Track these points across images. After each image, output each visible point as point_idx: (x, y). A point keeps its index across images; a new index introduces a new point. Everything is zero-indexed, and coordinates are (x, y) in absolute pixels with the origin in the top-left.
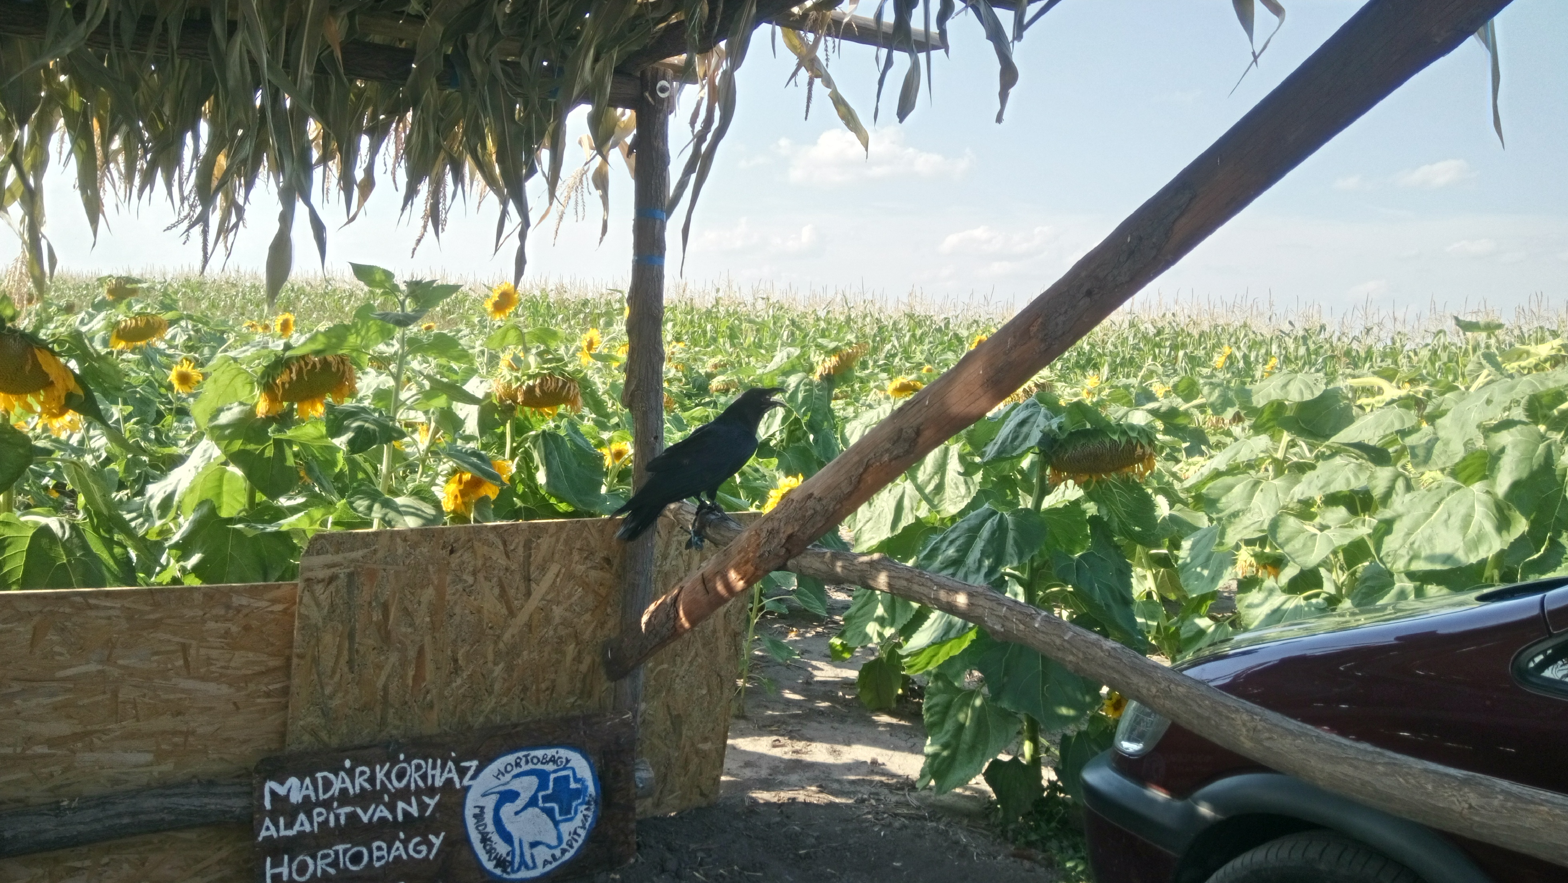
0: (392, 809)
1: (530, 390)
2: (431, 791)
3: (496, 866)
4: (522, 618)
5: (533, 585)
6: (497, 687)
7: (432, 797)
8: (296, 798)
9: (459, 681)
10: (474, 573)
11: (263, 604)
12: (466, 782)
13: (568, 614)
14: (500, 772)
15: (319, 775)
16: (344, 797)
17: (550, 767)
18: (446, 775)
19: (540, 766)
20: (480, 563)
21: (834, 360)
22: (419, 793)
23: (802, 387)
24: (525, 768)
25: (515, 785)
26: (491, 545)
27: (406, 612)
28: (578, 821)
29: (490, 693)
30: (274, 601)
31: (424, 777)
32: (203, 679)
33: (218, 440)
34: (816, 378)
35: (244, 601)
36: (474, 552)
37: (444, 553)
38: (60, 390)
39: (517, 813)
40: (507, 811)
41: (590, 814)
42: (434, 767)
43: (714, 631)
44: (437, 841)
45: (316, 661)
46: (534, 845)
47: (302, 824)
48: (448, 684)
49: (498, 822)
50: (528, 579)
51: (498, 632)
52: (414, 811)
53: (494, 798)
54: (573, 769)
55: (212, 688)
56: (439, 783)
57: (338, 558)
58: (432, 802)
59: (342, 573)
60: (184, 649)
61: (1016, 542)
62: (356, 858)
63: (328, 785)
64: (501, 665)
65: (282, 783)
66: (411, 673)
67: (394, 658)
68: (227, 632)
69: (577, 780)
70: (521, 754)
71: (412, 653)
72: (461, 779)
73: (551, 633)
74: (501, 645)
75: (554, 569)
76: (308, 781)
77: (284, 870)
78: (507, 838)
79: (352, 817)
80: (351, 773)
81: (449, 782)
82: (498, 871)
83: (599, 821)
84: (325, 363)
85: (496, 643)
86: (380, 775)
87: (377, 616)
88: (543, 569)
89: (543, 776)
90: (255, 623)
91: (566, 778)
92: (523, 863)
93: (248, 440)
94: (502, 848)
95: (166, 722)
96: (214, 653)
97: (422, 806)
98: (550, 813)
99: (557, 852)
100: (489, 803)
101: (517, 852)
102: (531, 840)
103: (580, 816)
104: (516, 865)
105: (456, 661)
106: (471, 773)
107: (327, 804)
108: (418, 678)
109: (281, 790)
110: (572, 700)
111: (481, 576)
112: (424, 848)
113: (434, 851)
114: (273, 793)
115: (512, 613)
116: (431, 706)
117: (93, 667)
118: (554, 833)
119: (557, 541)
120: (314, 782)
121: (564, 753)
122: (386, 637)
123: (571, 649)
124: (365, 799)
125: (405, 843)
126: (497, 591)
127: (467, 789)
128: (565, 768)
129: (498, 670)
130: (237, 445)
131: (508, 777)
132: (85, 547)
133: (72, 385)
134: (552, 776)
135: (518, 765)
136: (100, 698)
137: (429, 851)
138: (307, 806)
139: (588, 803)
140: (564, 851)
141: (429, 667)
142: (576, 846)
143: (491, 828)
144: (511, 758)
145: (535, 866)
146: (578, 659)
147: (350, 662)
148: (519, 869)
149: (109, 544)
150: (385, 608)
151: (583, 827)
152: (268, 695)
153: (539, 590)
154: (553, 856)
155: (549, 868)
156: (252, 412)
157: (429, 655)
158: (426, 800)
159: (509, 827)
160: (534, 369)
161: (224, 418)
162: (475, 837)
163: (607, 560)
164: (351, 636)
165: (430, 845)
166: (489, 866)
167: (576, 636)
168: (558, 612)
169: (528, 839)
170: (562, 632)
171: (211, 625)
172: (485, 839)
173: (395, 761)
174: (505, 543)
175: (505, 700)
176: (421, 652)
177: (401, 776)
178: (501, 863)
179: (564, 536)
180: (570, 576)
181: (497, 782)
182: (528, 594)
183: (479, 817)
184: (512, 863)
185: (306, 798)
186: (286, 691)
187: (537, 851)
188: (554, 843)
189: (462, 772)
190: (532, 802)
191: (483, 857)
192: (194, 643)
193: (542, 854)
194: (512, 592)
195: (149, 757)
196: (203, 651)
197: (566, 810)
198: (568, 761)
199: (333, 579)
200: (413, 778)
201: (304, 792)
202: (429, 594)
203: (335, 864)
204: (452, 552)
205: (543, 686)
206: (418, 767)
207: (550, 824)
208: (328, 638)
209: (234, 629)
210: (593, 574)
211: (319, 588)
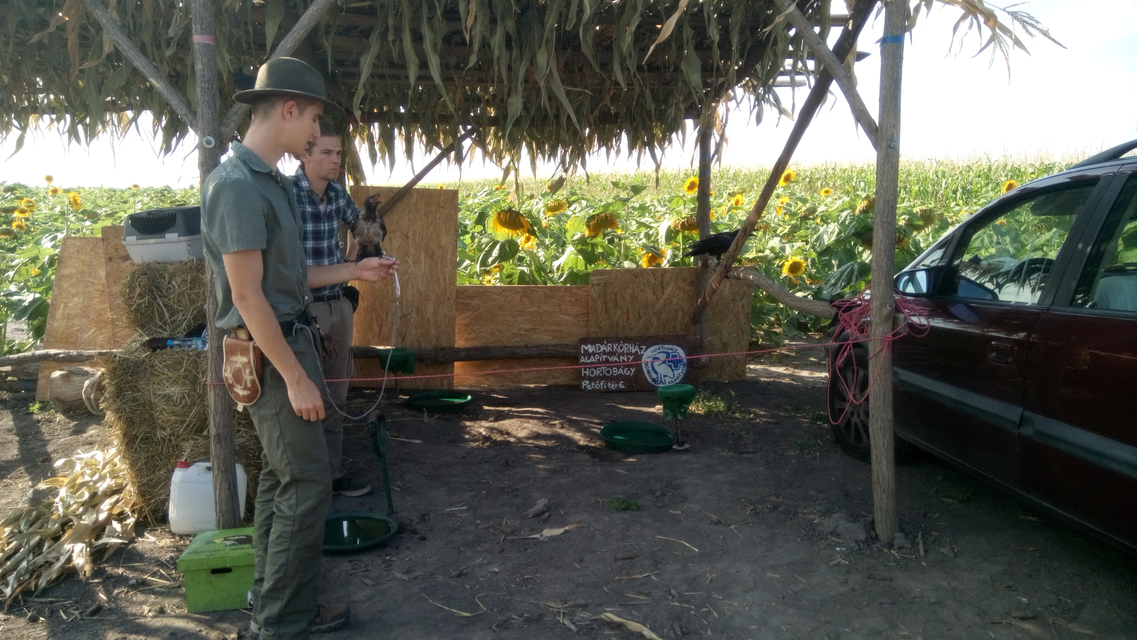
0: (619, 358)
2: (631, 354)
3: (652, 381)
4: (662, 301)
6: (654, 325)
7: (631, 356)
8: (590, 351)
9: (641, 322)
10: (644, 285)
11: (581, 292)
12: (642, 353)
13: (678, 301)
14: (653, 351)
15: (597, 345)
16: (604, 353)
17: (670, 351)
18: (635, 350)
19: (667, 351)
20: (646, 281)
22: (627, 354)
24: (662, 350)
25: (659, 356)
26: (649, 275)
27: (622, 296)
28: (680, 371)
29: (652, 326)
30: (584, 292)
31: (628, 350)
32: (565, 315)
33: (573, 245)
35: (575, 291)
36: (644, 278)
37: (634, 277)
38: (526, 228)
39: (659, 365)
40: (656, 364)
41: (685, 369)
42: (632, 347)
44: (633, 370)
45: (596, 310)
46: (665, 376)
47: (592, 359)
48: (638, 322)
49: (653, 367)
50: (663, 288)
51: (654, 306)
52: (626, 359)
53: (651, 359)
54: (678, 353)
55: (567, 318)
56: (633, 352)
57: (601, 277)
58: (631, 358)
59: (602, 282)
60: (560, 305)
62: (608, 372)
63: (599, 348)
64: (656, 317)
65: (586, 346)
66: (625, 317)
67: (619, 312)
68: (571, 301)
69: (680, 357)
70: (660, 346)
71: (625, 311)
72: (640, 351)
73: (673, 307)
74: (655, 310)
75: (672, 285)
76: (594, 346)
77: (587, 372)
78: (656, 373)
79: (607, 359)
80: (606, 345)
82: (653, 383)
83: (688, 372)
84: (606, 216)
85: (653, 309)
86: (615, 347)
87: (613, 297)
88: (668, 284)
89: (668, 354)
90: (579, 298)
91: (676, 355)
92: (661, 382)
93: (583, 245)
94: (654, 376)
95: (555, 327)
96: (568, 307)
97: (628, 359)
98: (670, 366)
101: (659, 378)
103: (681, 369)
104: (659, 382)
105: (640, 314)
106: (643, 350)
107: (599, 354)
108: (628, 319)
109: (586, 348)
110: (680, 331)
112: (629, 372)
113: (632, 373)
114: (584, 349)
115: (658, 299)
116: (632, 329)
117: (535, 309)
118: (672, 373)
119: (673, 275)
120: (596, 347)
121: (675, 347)
122: (616, 304)
123: (680, 314)
124: (611, 354)
125: (623, 369)
126: (652, 291)
127: (642, 355)
128: (675, 352)
129: (654, 319)
130: (580, 247)
131: (656, 353)
132: (533, 276)
133: (529, 226)
134: (671, 354)
135: (659, 349)
136: (538, 318)
138: (593, 354)
139: (684, 365)
140: (675, 380)
141: (631, 316)
142: (680, 378)
143: (650, 369)
144: (657, 347)
145: (665, 383)
146: (683, 318)
147: (606, 312)
149: (540, 276)
150: (616, 295)
151: (682, 373)
152: (583, 321)
153: (668, 291)
154: (672, 381)
155: (670, 384)
156: (584, 235)
157: (631, 312)
158: (629, 357)
159: (657, 369)
161: (575, 238)
162: (645, 371)
163: (692, 282)
164: (606, 303)
165: (631, 371)
166: (650, 381)
167: (682, 309)
168: (674, 300)
169: (663, 374)
170: (677, 307)
171: (567, 298)
172: (648, 372)
173: (619, 343)
174: (654, 275)
175: (657, 329)
176: (628, 310)
177: (621, 348)
178: (654, 380)
179: (675, 273)
180: (678, 288)
181: (652, 354)
182: (663, 293)
183: (646, 364)
184: (657, 381)
186: (588, 321)
187: (667, 378)
188: (672, 377)
189: (641, 349)
190: (664, 362)
191: (648, 378)
192: (562, 303)
193: (668, 380)
194: (658, 292)
196: (565, 306)
197: (676, 366)
198: (677, 350)
199: (599, 284)
200: (625, 349)
201: (593, 350)
202: (629, 291)
203: (602, 372)
204: (636, 277)
205: (671, 326)
206: (627, 346)
207: (671, 370)
208: (599, 303)
209: (573, 300)
210: (686, 287)
211: (596, 287)
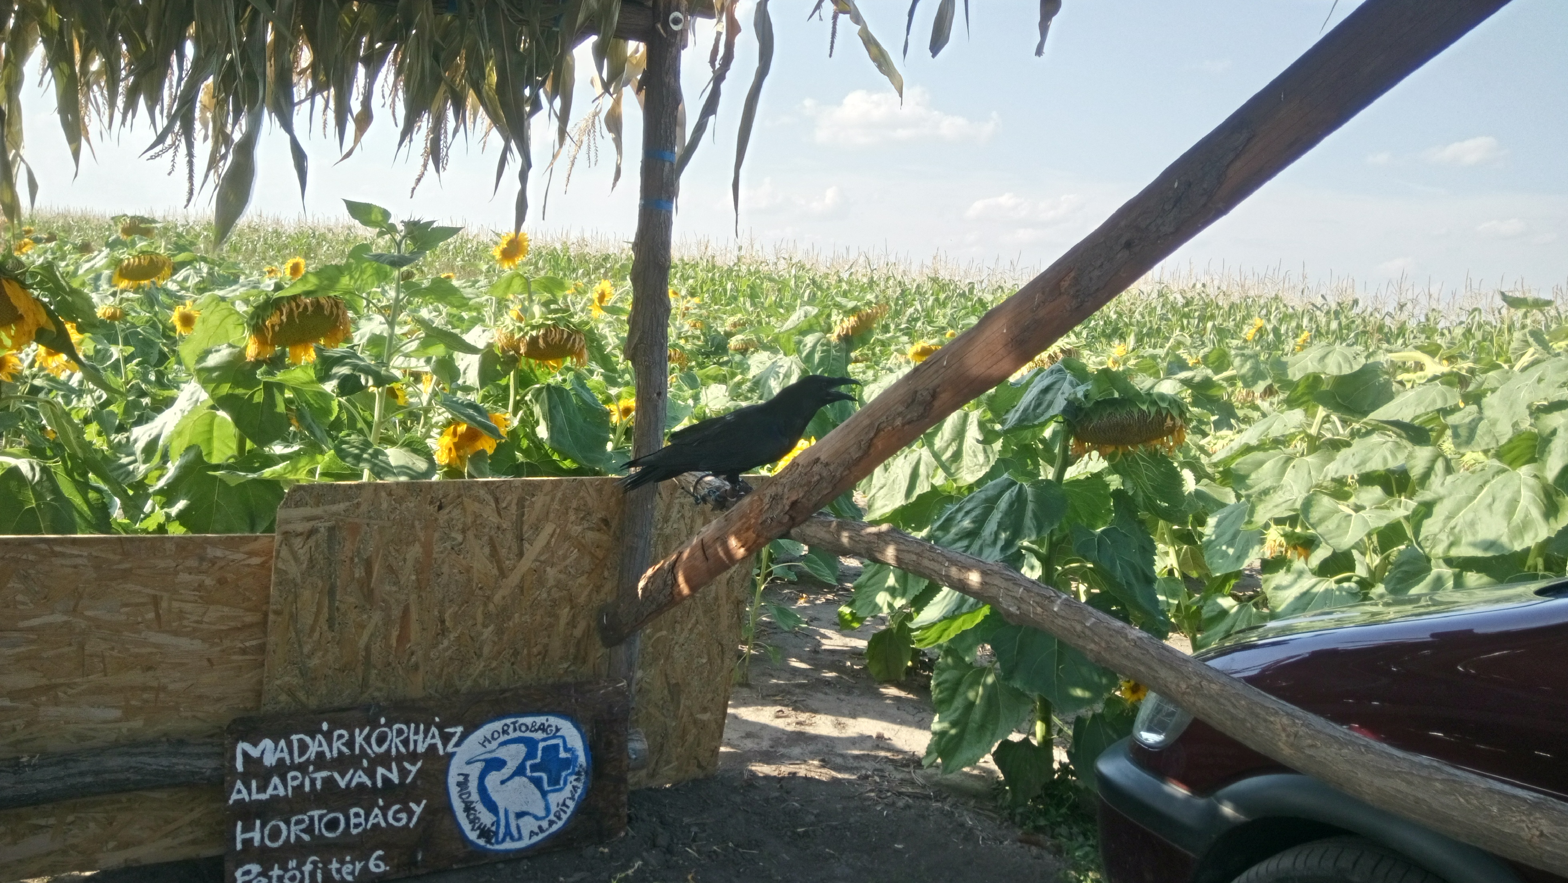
0: (372, 775)
1: (534, 341)
2: (413, 757)
3: (479, 837)
4: (514, 579)
5: (526, 545)
6: (486, 650)
7: (414, 764)
8: (270, 760)
9: (446, 643)
10: (464, 531)
11: (239, 556)
12: (450, 748)
13: (562, 576)
14: (486, 739)
15: (295, 737)
16: (320, 761)
17: (539, 735)
18: (429, 741)
19: (528, 734)
20: (469, 520)
21: (852, 321)
22: (400, 758)
23: (819, 348)
24: (513, 735)
25: (502, 753)
26: (481, 501)
27: (390, 569)
28: (567, 792)
29: (479, 656)
30: (251, 554)
31: (405, 743)
32: (176, 633)
33: (204, 383)
34: (833, 337)
35: (219, 553)
36: (464, 510)
37: (432, 509)
38: (30, 324)
39: (503, 782)
40: (493, 780)
41: (580, 785)
42: (416, 732)
43: (716, 599)
44: (418, 809)
45: (294, 618)
46: (520, 815)
47: (276, 788)
48: (434, 646)
49: (482, 790)
50: (521, 539)
51: (488, 593)
52: (395, 777)
53: (479, 766)
54: (563, 738)
55: (184, 643)
56: (421, 749)
57: (318, 511)
58: (414, 769)
59: (323, 526)
60: (156, 601)
61: (1035, 516)
62: (332, 825)
63: (304, 748)
64: (491, 628)
65: (255, 745)
66: (395, 633)
67: (377, 617)
68: (201, 586)
69: (567, 750)
70: (509, 721)
71: (396, 613)
72: (445, 745)
73: (544, 595)
74: (491, 607)
75: (549, 528)
76: (282, 743)
77: (256, 836)
78: (492, 807)
79: (329, 782)
80: (328, 735)
81: (432, 748)
82: (481, 842)
83: (589, 792)
84: (318, 306)
85: (485, 605)
86: (359, 740)
87: (359, 573)
88: (537, 529)
89: (531, 744)
90: (230, 577)
91: (556, 746)
92: (508, 833)
93: (236, 384)
94: (486, 818)
95: (135, 677)
96: (188, 607)
97: (404, 773)
98: (537, 782)
99: (545, 824)
100: (474, 771)
101: (503, 822)
102: (518, 810)
103: (569, 787)
104: (501, 836)
105: (443, 622)
106: (455, 740)
107: (302, 768)
108: (403, 638)
109: (255, 753)
110: (565, 665)
111: (470, 534)
112: (404, 816)
113: (415, 819)
114: (245, 754)
115: (503, 574)
116: (416, 667)
117: (58, 618)
118: (542, 804)
119: (553, 499)
120: (290, 745)
121: (553, 721)
122: (368, 595)
123: (565, 613)
124: (342, 763)
125: (384, 810)
126: (487, 550)
127: (450, 756)
128: (554, 737)
129: (488, 632)
130: (225, 389)
131: (495, 744)
132: (56, 490)
133: (43, 319)
134: (541, 745)
135: (505, 732)
136: (66, 649)
137: (410, 819)
138: (281, 769)
139: (578, 773)
140: (551, 823)
141: (414, 628)
142: (564, 817)
143: (475, 796)
144: (497, 725)
145: (520, 838)
146: (572, 623)
147: (331, 622)
148: (503, 840)
149: (84, 487)
150: (368, 565)
151: (572, 798)
152: (244, 651)
153: (532, 551)
154: (540, 828)
155: (535, 839)
156: (241, 354)
157: (414, 615)
158: (407, 765)
159: (495, 797)
160: (538, 320)
161: (212, 360)
162: (458, 805)
163: (605, 521)
164: (332, 592)
165: (411, 813)
166: (473, 836)
167: (571, 600)
168: (551, 573)
169: (514, 809)
170: (556, 594)
171: (184, 577)
172: (468, 808)
173: (375, 725)
174: (497, 500)
175: (494, 664)
176: (406, 611)
177: (381, 741)
178: (485, 833)
179: (559, 495)
180: (567, 537)
181: (483, 750)
182: (521, 555)
183: (463, 785)
184: (496, 833)
185: (281, 761)
186: (262, 649)
187: (523, 821)
188: (542, 813)
189: (446, 738)
190: (520, 771)
191: (466, 826)
192: (166, 595)
193: (528, 824)
194: (503, 552)
195: (117, 713)
196: (175, 604)
197: (554, 781)
198: (558, 730)
199: (312, 532)
200: (394, 743)
201: (278, 755)
202: (415, 551)
203: (309, 830)
204: (440, 508)
205: (535, 651)
206: (400, 732)
207: (538, 794)
208: (306, 594)
209: (209, 582)
210: (590, 535)
211: (297, 542)
